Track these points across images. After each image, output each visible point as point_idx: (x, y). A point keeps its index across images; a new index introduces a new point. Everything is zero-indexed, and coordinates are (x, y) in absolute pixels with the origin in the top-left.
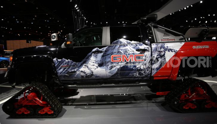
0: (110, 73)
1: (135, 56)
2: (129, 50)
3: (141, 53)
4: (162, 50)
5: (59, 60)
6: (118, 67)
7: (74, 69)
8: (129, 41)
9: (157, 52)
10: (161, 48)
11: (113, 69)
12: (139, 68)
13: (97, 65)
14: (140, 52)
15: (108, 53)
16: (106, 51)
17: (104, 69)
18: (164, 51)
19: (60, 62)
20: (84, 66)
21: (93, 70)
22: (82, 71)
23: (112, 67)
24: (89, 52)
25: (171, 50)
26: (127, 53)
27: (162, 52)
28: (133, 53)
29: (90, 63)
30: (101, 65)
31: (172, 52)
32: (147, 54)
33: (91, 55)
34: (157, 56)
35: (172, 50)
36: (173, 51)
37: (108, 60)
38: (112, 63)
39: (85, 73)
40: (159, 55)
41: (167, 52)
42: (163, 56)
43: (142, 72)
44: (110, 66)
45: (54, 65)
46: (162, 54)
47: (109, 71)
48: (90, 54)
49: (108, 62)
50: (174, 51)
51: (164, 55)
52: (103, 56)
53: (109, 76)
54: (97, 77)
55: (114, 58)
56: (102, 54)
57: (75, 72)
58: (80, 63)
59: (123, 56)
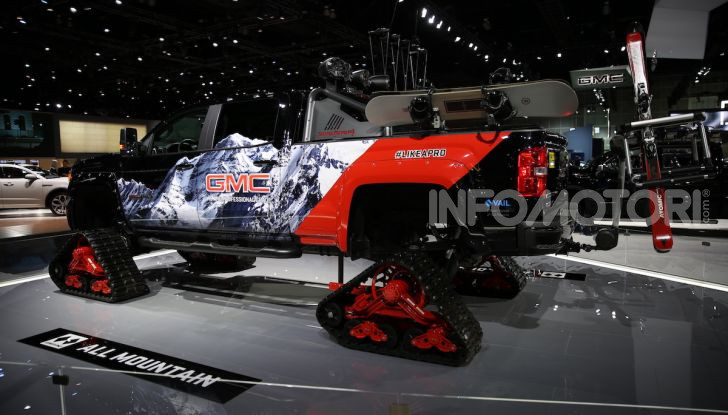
0: (205, 215)
1: (251, 177)
2: (240, 162)
3: (264, 171)
4: (312, 162)
5: (127, 183)
6: (219, 204)
7: (147, 203)
8: (247, 139)
9: (299, 169)
10: (309, 158)
11: (210, 208)
12: (259, 210)
13: (183, 197)
14: (260, 169)
15: (202, 168)
16: (198, 165)
17: (195, 208)
18: (316, 166)
19: (127, 186)
20: (162, 198)
21: (176, 207)
22: (159, 210)
23: (208, 204)
24: (171, 167)
25: (333, 162)
26: (236, 171)
27: (310, 168)
28: (246, 169)
29: (171, 191)
30: (189, 197)
31: (336, 167)
32: (277, 173)
33: (172, 175)
34: (300, 178)
35: (337, 162)
36: (338, 165)
37: (201, 186)
38: (209, 193)
39: (164, 213)
40: (304, 176)
41: (323, 168)
42: (312, 181)
43: (268, 220)
44: (204, 200)
45: (118, 192)
46: (312, 173)
47: (203, 212)
48: (171, 171)
49: (201, 192)
50: (341, 167)
51: (316, 176)
52: (192, 177)
53: (205, 223)
54: (184, 224)
55: (212, 183)
56: (191, 171)
57: (149, 210)
58: (157, 191)
59: (228, 177)
